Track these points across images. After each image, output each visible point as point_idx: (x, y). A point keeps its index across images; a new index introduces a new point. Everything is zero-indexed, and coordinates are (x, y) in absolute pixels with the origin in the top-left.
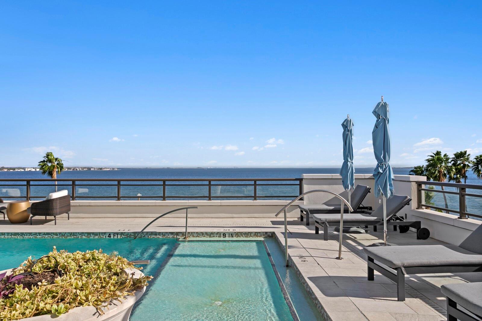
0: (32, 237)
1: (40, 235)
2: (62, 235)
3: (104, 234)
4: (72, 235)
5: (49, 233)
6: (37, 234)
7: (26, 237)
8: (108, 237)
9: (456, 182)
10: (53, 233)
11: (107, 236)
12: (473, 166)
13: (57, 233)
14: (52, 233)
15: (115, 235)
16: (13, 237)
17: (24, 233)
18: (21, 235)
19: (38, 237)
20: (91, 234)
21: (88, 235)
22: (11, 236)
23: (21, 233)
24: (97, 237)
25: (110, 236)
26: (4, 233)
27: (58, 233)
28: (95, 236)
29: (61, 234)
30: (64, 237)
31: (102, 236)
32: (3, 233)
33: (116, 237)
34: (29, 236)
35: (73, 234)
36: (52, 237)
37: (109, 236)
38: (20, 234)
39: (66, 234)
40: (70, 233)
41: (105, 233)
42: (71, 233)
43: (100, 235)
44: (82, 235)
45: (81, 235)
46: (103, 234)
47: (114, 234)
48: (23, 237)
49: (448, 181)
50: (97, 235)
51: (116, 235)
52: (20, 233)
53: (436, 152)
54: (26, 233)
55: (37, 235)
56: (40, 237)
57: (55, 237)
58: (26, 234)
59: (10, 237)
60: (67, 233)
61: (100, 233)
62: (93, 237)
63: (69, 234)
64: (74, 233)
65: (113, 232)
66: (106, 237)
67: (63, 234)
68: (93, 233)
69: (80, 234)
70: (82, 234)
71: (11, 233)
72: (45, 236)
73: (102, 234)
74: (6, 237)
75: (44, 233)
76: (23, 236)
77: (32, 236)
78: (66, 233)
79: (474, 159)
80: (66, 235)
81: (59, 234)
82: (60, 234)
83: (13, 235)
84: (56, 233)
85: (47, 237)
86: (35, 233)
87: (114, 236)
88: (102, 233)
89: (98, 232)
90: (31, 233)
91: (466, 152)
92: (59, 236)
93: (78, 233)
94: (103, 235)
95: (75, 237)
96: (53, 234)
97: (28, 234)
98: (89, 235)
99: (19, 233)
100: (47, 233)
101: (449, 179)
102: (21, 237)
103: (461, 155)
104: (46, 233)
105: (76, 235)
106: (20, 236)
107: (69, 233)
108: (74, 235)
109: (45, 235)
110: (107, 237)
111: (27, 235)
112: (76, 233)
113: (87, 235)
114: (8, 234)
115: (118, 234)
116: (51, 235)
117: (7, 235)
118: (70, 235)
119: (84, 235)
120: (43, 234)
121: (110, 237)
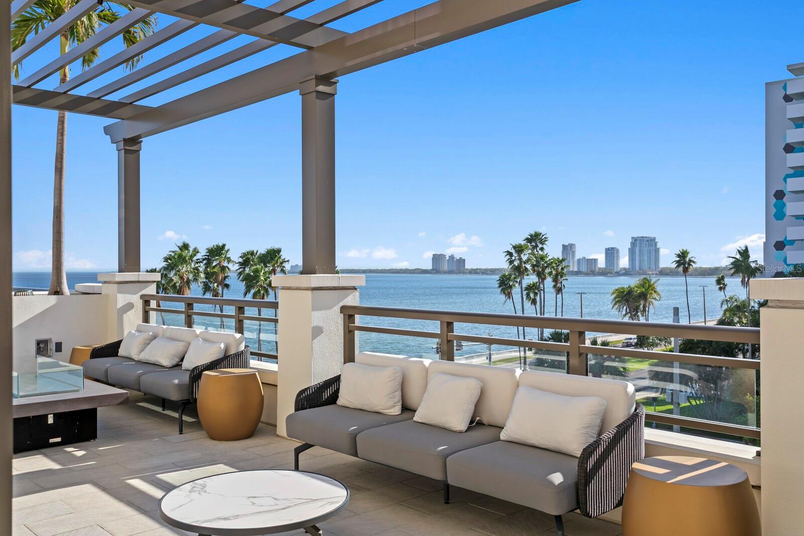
9: (213, 296)
12: (239, 269)
49: (203, 293)
53: (182, 244)
79: (240, 258)
91: (224, 246)
101: (204, 290)
103: (217, 251)
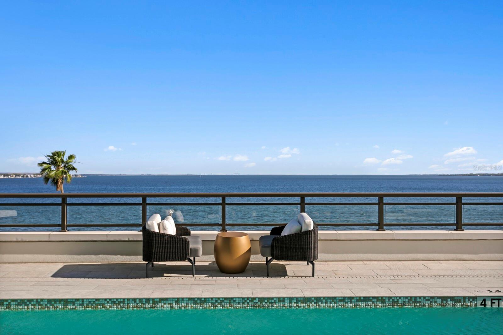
0: (335, 305)
1: (351, 302)
2: (394, 302)
3: (473, 300)
4: (411, 302)
5: (369, 297)
6: (347, 301)
7: (326, 306)
8: (481, 305)
10: (377, 298)
11: (479, 302)
13: (384, 298)
14: (374, 298)
15: (493, 301)
16: (300, 305)
17: (322, 299)
18: (315, 301)
19: (349, 305)
20: (449, 300)
21: (442, 302)
22: (296, 303)
23: (316, 298)
24: (458, 305)
25: (485, 302)
26: (284, 298)
27: (386, 297)
28: (455, 303)
29: (391, 300)
30: (397, 305)
31: (469, 304)
32: (282, 299)
33: (495, 305)
34: (331, 303)
35: (414, 300)
36: (375, 306)
37: (483, 303)
38: (313, 301)
39: (400, 300)
40: (409, 298)
41: (475, 298)
42: (411, 297)
43: (464, 302)
44: (431, 302)
45: (429, 302)
46: (471, 300)
47: (492, 299)
48: (319, 306)
50: (460, 302)
51: (497, 302)
52: (313, 299)
54: (324, 298)
55: (346, 303)
56: (351, 305)
57: (380, 305)
58: (324, 301)
59: (295, 305)
60: (404, 297)
61: (464, 297)
62: (453, 305)
63: (407, 300)
64: (416, 297)
65: (490, 297)
66: (476, 305)
67: (396, 300)
68: (452, 298)
69: (427, 300)
70: (431, 300)
71: (297, 298)
72: (360, 303)
73: (469, 300)
74: (286, 305)
75: (360, 298)
76: (320, 303)
77: (335, 303)
78: (400, 298)
80: (400, 302)
81: (387, 300)
82: (389, 300)
83: (300, 303)
84: (382, 297)
85: (365, 305)
86: (341, 297)
87: (492, 303)
88: (469, 298)
89: (461, 297)
90: (335, 298)
92: (387, 303)
93: (424, 297)
94: (471, 302)
95: (418, 304)
96: (376, 300)
97: (329, 301)
98: (445, 302)
99: (310, 298)
100: (364, 297)
102: (315, 305)
104: (362, 299)
105: (419, 302)
106: (313, 303)
107: (406, 297)
108: (416, 302)
109: (361, 301)
110: (479, 306)
111: (326, 302)
112: (420, 297)
113: (440, 302)
114: (290, 300)
115: (501, 299)
116: (373, 302)
117: (288, 301)
118: (409, 302)
119: (435, 302)
120: (357, 300)
121: (485, 305)
